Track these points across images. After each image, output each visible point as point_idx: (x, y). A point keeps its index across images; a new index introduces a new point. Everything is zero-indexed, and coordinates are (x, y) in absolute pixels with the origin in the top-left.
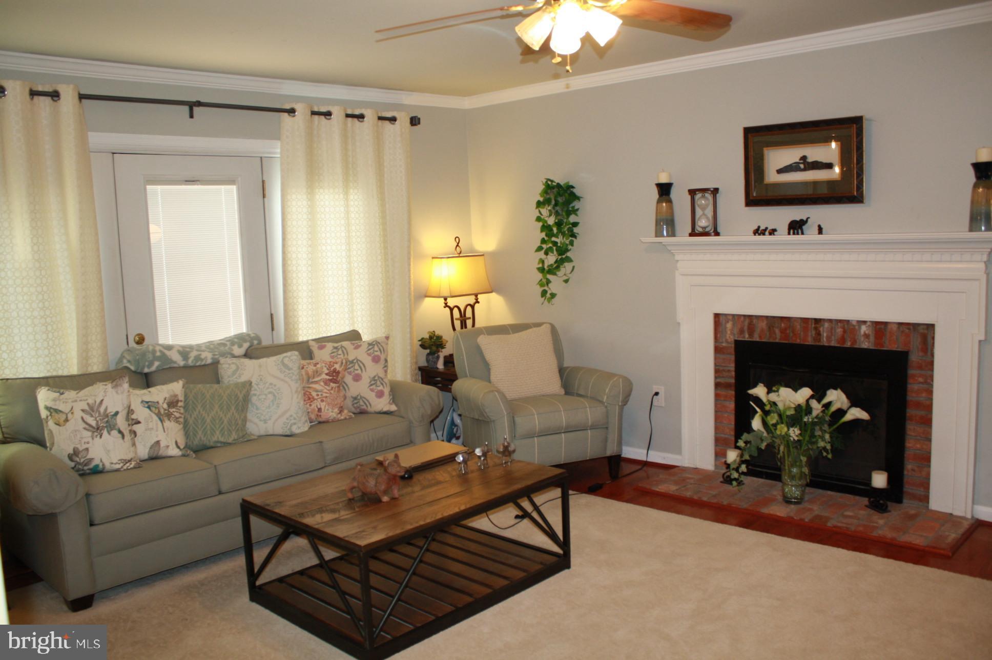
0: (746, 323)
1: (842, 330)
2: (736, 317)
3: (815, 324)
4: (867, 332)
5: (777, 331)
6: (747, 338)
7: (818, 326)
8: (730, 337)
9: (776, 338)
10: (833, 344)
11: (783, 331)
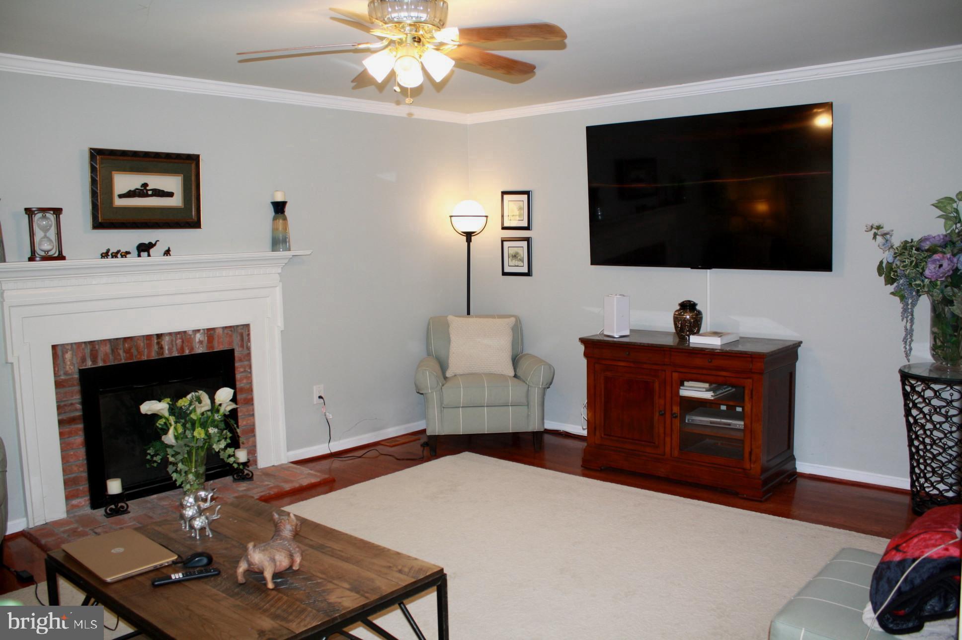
0: (88, 351)
1: (181, 340)
2: (74, 346)
3: (157, 339)
4: (201, 339)
5: (121, 352)
6: (91, 366)
7: (160, 340)
8: (70, 368)
9: (121, 359)
10: (175, 354)
11: (128, 352)
